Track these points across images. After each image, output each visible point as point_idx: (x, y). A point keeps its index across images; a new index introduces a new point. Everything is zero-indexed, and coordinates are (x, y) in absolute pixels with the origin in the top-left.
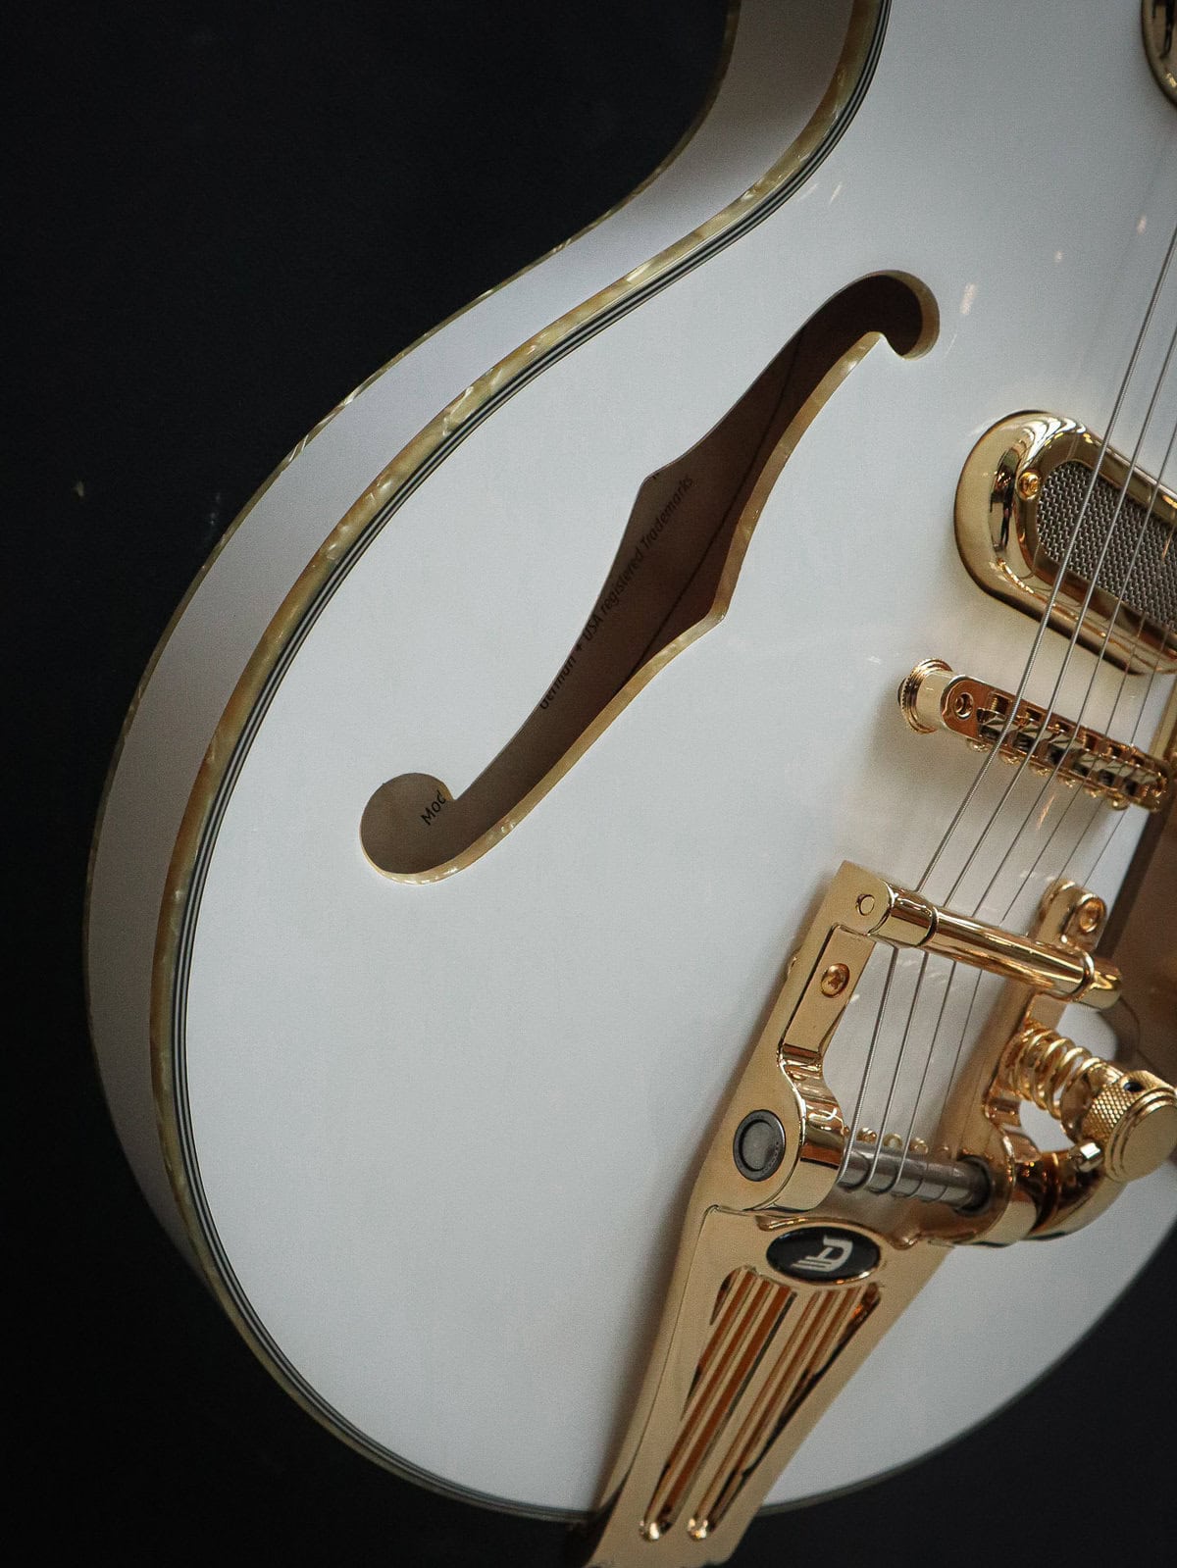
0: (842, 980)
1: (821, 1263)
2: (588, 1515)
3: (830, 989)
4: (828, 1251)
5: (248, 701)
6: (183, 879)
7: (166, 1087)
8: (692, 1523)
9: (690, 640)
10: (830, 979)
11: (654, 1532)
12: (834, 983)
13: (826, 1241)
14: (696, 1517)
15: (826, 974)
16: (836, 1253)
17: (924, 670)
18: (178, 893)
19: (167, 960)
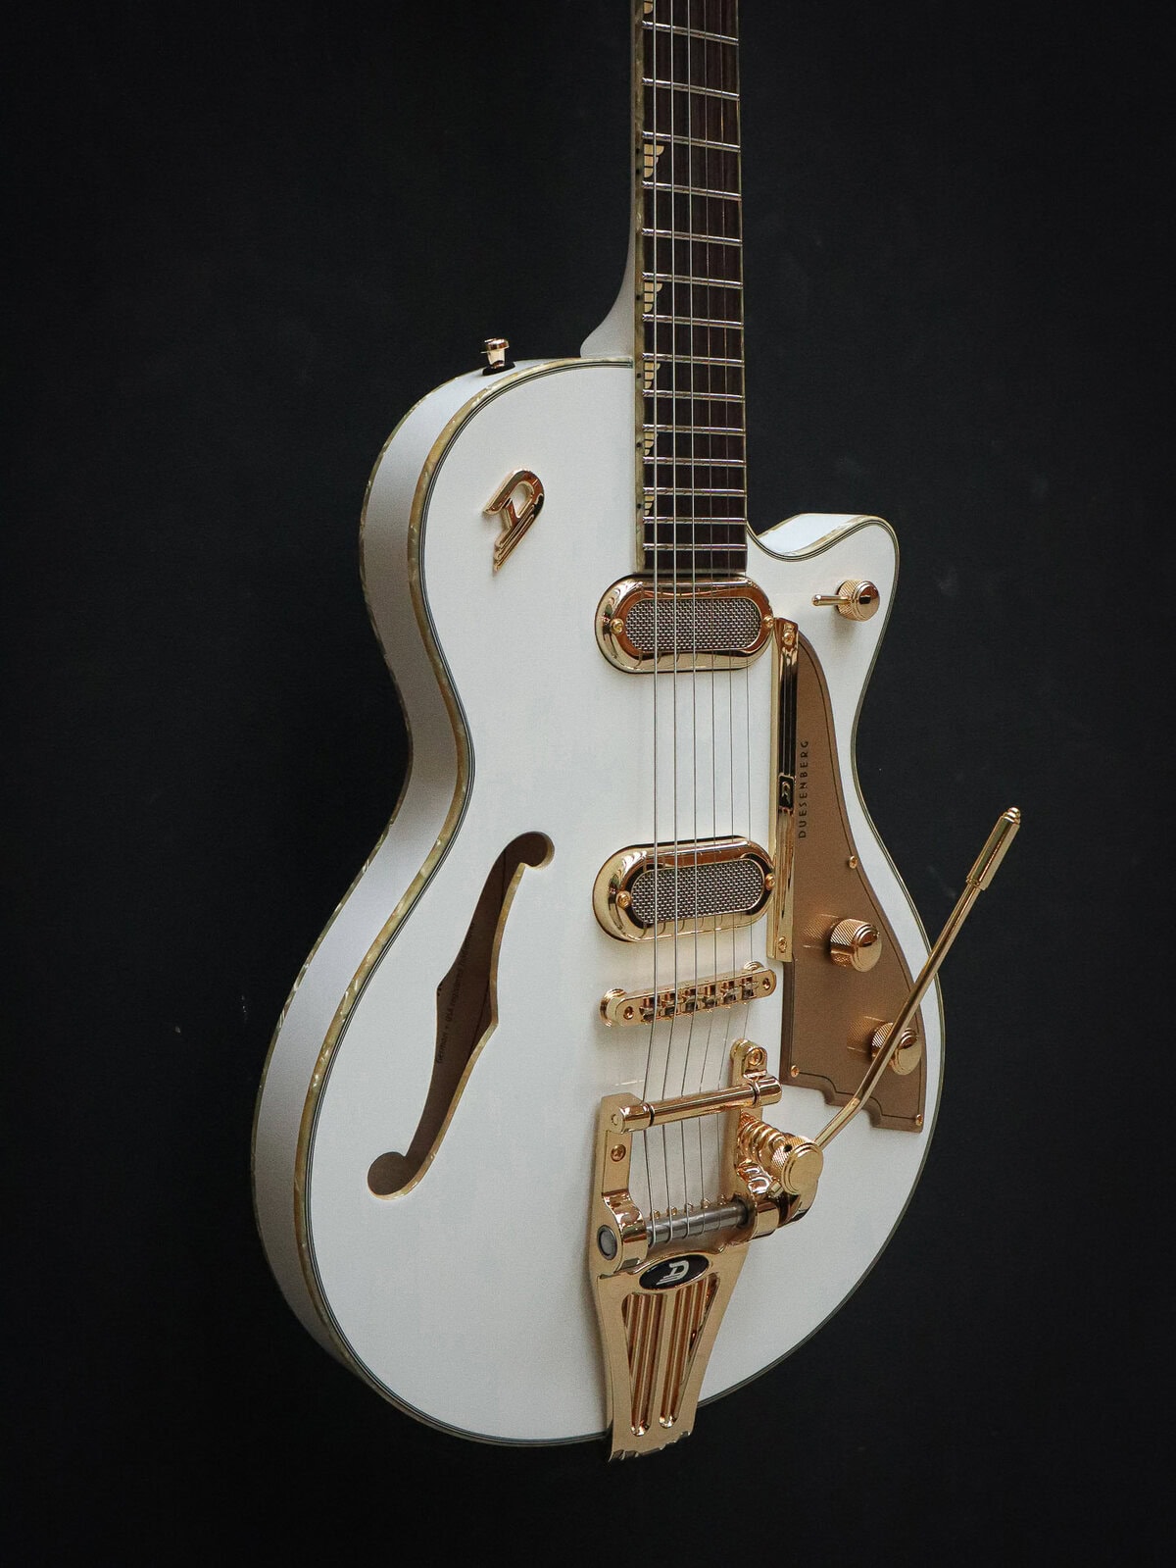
0: (622, 1151)
1: (673, 1276)
2: (603, 1433)
3: (616, 1158)
4: (675, 1270)
5: (303, 1162)
6: (303, 1239)
7: (327, 1321)
8: (662, 1420)
9: (486, 1041)
10: (616, 1153)
11: (642, 1431)
12: (619, 1154)
13: (671, 1266)
14: (663, 1415)
15: (613, 1152)
16: (680, 1269)
17: (610, 995)
18: (303, 1245)
19: (309, 1272)
